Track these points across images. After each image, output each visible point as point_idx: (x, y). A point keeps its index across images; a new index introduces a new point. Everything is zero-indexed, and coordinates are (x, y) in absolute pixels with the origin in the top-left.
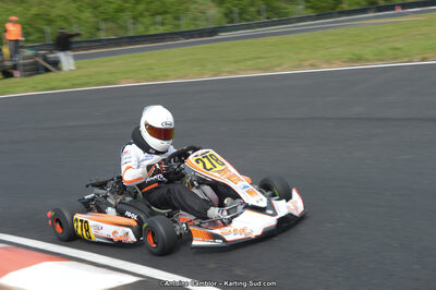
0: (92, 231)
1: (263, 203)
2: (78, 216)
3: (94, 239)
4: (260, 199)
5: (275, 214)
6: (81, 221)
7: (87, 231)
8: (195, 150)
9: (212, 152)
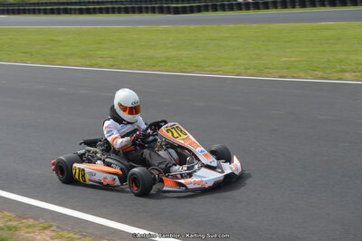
0: (87, 176)
1: (215, 163)
2: (76, 165)
3: (88, 182)
4: (212, 161)
5: (223, 172)
6: (79, 169)
7: (83, 176)
8: (166, 123)
9: (177, 125)
